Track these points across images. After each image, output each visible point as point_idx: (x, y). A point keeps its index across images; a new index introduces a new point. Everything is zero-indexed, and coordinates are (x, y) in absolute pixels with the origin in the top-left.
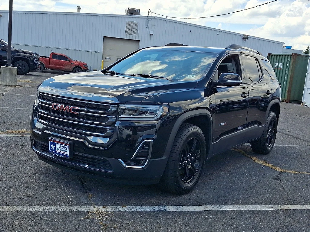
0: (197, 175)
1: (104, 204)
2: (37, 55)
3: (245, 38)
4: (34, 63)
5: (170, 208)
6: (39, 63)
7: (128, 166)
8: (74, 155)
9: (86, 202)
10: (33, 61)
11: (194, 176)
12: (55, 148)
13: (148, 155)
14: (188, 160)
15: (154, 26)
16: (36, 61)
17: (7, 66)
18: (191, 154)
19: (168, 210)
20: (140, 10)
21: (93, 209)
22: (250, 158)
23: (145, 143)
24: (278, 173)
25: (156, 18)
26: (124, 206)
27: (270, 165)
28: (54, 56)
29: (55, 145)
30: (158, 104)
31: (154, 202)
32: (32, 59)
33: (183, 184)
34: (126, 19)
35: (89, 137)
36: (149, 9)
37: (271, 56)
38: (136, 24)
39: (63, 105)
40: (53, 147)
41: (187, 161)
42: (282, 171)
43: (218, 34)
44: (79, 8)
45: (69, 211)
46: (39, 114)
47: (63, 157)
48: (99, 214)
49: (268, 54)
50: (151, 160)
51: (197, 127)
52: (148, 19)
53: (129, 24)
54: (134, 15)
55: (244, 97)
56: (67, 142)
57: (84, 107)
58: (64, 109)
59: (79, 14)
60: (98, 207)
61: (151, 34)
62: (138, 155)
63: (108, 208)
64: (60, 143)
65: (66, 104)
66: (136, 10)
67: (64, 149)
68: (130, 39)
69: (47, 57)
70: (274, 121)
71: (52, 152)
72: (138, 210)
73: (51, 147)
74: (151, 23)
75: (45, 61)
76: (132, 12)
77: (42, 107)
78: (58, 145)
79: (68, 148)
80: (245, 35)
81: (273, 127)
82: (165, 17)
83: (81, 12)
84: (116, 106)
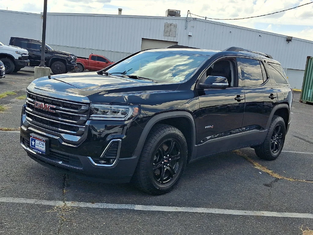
0: (176, 177)
1: (74, 200)
2: (74, 56)
3: (289, 40)
4: (71, 64)
5: (138, 207)
6: (76, 64)
7: (96, 164)
8: (51, 151)
9: (58, 197)
10: (69, 62)
11: (172, 177)
12: (35, 144)
13: (116, 154)
14: (165, 161)
15: (193, 27)
16: (73, 62)
17: (41, 66)
18: (168, 155)
19: (135, 209)
20: (180, 11)
21: (61, 204)
22: (252, 163)
23: (113, 142)
24: (274, 179)
25: (195, 19)
26: (93, 203)
27: (269, 172)
28: (93, 57)
29: (35, 141)
30: (129, 105)
31: (125, 200)
32: (69, 60)
33: (157, 184)
34: (165, 21)
35: (62, 135)
36: (189, 11)
37: (310, 59)
38: (175, 26)
39: (43, 104)
40: (33, 143)
41: (163, 162)
42: (280, 178)
43: (260, 36)
44: (120, 10)
45: (37, 205)
46: (26, 112)
47: (40, 153)
48: (64, 209)
49: (307, 57)
50: (120, 159)
51: (176, 129)
52: (187, 19)
53: (167, 26)
54: (174, 17)
55: (239, 101)
56: (44, 139)
57: (60, 106)
58: (44, 107)
59: (120, 16)
60: (67, 202)
61: (189, 36)
62: (107, 154)
63: (76, 204)
64: (39, 139)
65: (45, 103)
66: (177, 12)
67: (41, 145)
68: (168, 41)
69: (87, 58)
70: (281, 126)
71: (32, 148)
72: (105, 207)
73: (32, 143)
74: (190, 24)
75: (85, 62)
76: (172, 13)
77: (29, 106)
78: (37, 142)
79: (44, 145)
80: (289, 37)
81: (281, 132)
82: (205, 19)
83: (122, 14)
84: (88, 105)
